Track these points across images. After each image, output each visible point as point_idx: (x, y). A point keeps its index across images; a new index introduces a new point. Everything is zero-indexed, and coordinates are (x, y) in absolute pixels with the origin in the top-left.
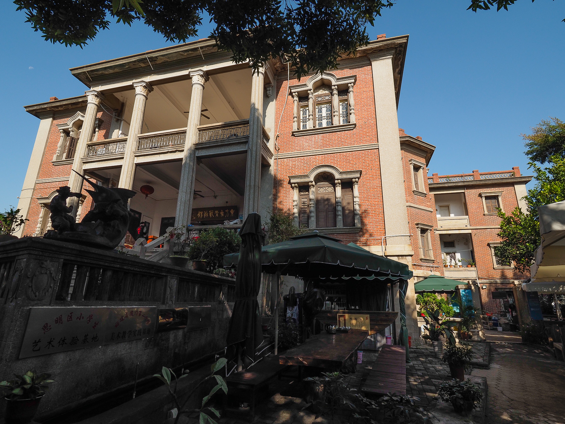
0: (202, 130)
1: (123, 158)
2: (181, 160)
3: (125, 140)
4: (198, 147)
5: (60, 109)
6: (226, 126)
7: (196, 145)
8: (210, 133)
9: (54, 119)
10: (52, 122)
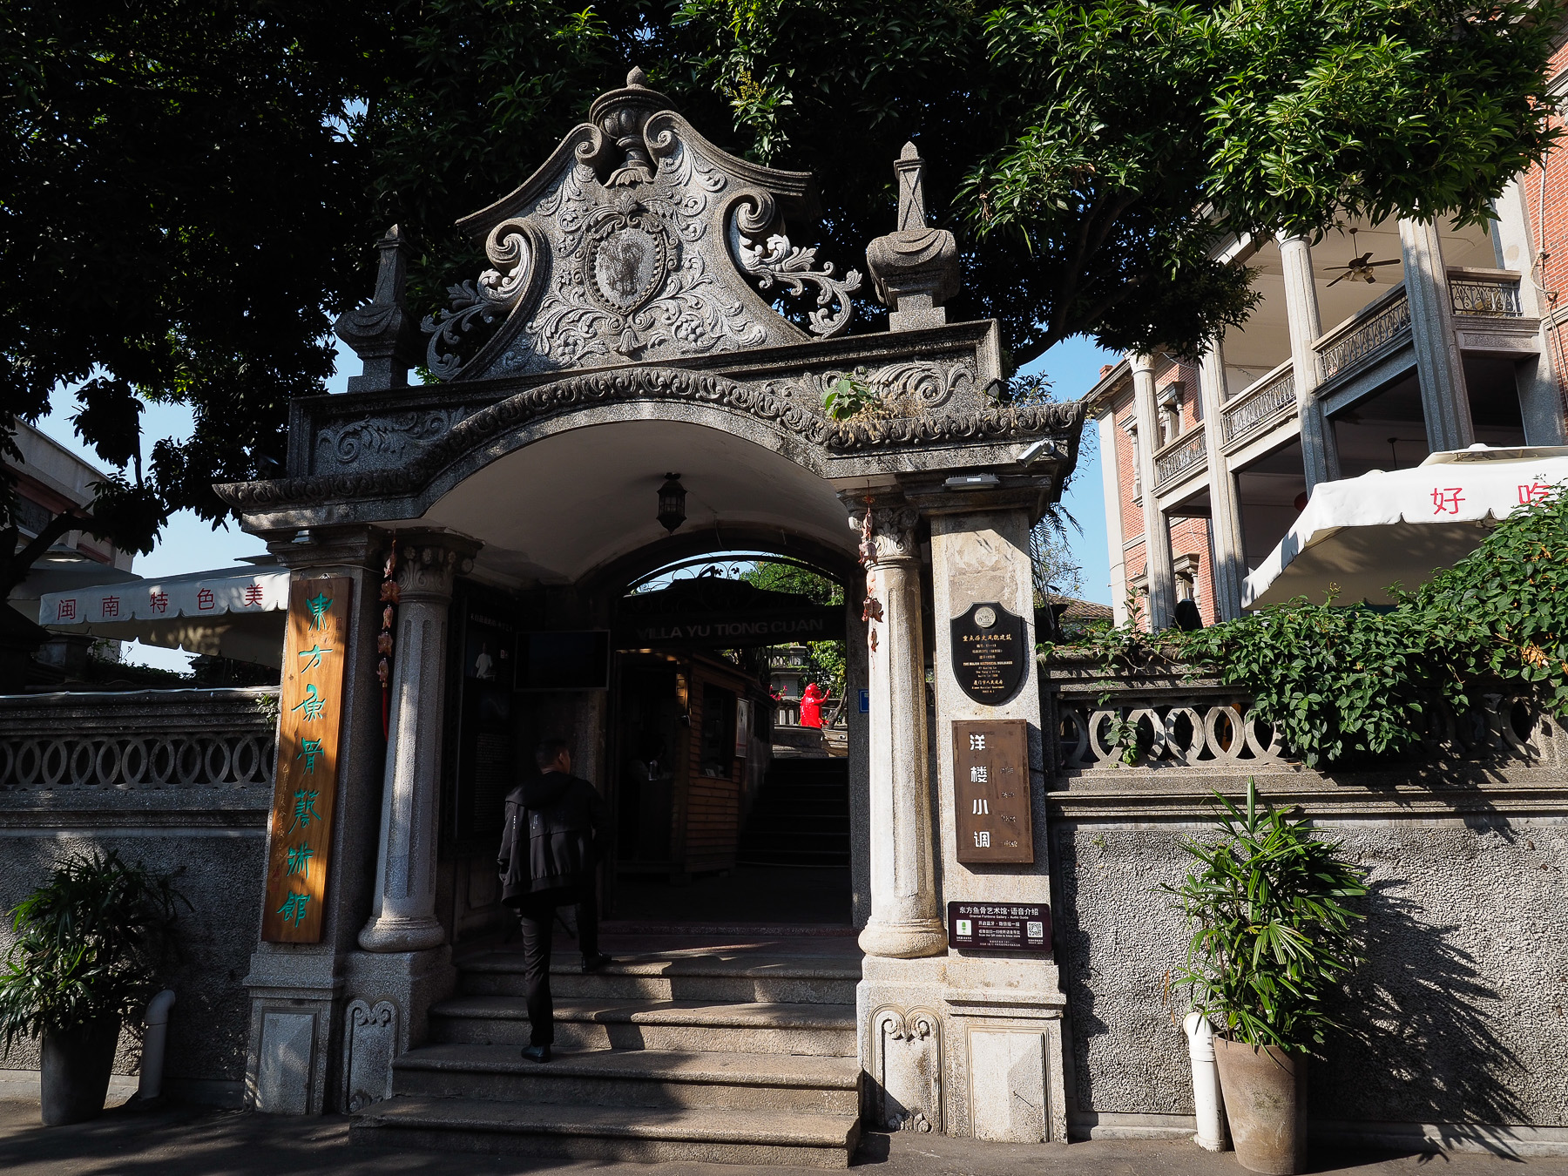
0: (1324, 349)
1: (1206, 469)
2: (1296, 438)
3: (1202, 430)
4: (1323, 394)
5: (1115, 389)
6: (1362, 320)
7: (1317, 391)
8: (1339, 349)
9: (1115, 412)
10: (1114, 418)
